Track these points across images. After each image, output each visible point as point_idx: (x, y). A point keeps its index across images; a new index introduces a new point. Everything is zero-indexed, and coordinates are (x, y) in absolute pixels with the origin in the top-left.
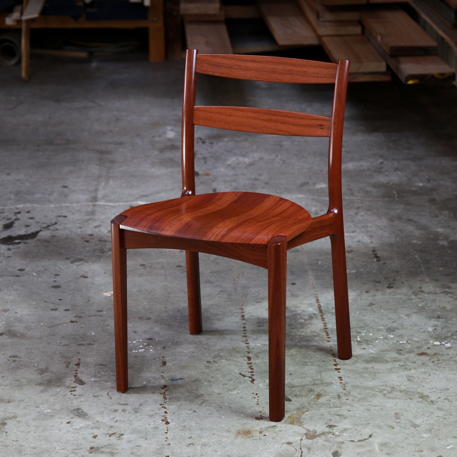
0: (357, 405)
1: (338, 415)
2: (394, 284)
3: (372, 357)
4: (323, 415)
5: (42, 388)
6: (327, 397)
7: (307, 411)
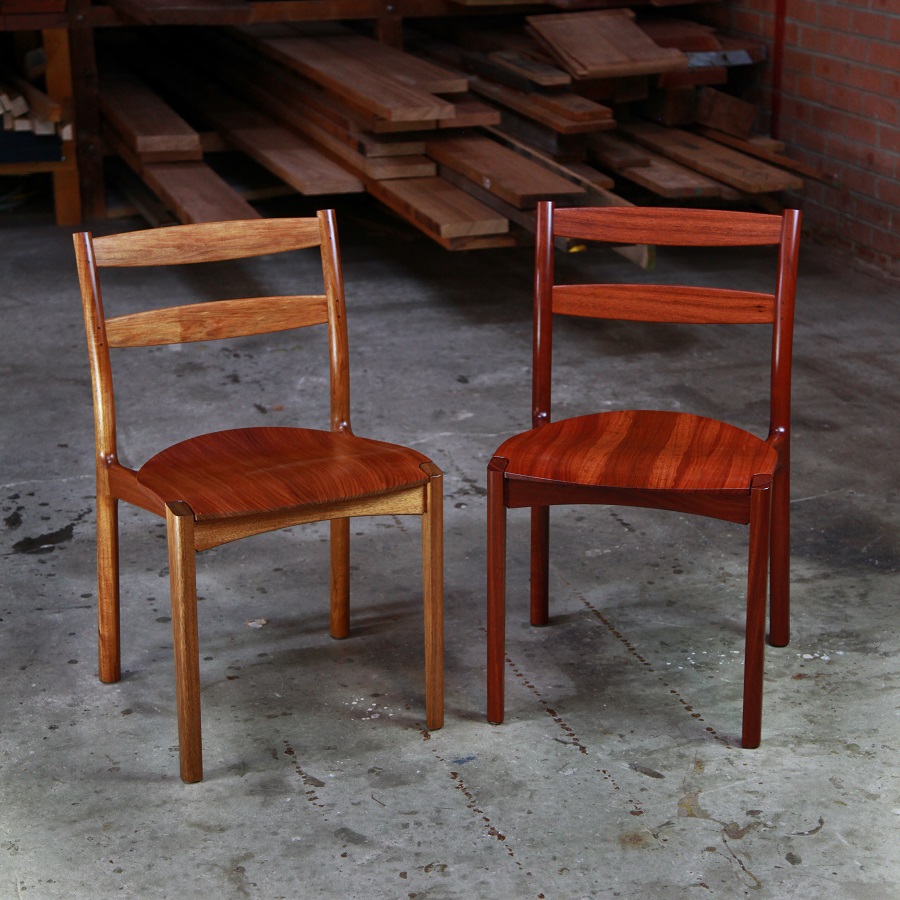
0: (765, 772)
1: (749, 792)
2: (679, 566)
4: (726, 794)
5: (258, 799)
6: (713, 764)
7: (699, 791)
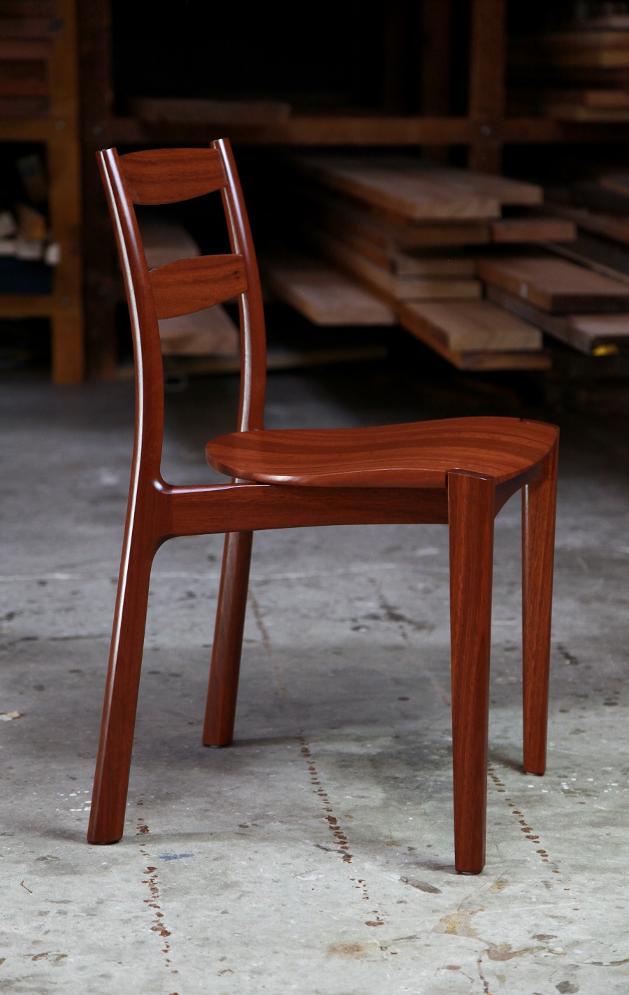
0: (590, 899)
1: (553, 917)
2: (616, 698)
3: (604, 817)
4: (517, 916)
6: (521, 885)
7: (481, 910)
